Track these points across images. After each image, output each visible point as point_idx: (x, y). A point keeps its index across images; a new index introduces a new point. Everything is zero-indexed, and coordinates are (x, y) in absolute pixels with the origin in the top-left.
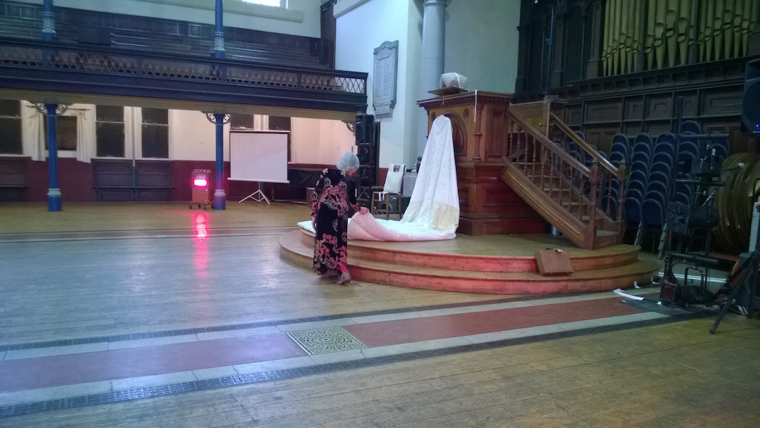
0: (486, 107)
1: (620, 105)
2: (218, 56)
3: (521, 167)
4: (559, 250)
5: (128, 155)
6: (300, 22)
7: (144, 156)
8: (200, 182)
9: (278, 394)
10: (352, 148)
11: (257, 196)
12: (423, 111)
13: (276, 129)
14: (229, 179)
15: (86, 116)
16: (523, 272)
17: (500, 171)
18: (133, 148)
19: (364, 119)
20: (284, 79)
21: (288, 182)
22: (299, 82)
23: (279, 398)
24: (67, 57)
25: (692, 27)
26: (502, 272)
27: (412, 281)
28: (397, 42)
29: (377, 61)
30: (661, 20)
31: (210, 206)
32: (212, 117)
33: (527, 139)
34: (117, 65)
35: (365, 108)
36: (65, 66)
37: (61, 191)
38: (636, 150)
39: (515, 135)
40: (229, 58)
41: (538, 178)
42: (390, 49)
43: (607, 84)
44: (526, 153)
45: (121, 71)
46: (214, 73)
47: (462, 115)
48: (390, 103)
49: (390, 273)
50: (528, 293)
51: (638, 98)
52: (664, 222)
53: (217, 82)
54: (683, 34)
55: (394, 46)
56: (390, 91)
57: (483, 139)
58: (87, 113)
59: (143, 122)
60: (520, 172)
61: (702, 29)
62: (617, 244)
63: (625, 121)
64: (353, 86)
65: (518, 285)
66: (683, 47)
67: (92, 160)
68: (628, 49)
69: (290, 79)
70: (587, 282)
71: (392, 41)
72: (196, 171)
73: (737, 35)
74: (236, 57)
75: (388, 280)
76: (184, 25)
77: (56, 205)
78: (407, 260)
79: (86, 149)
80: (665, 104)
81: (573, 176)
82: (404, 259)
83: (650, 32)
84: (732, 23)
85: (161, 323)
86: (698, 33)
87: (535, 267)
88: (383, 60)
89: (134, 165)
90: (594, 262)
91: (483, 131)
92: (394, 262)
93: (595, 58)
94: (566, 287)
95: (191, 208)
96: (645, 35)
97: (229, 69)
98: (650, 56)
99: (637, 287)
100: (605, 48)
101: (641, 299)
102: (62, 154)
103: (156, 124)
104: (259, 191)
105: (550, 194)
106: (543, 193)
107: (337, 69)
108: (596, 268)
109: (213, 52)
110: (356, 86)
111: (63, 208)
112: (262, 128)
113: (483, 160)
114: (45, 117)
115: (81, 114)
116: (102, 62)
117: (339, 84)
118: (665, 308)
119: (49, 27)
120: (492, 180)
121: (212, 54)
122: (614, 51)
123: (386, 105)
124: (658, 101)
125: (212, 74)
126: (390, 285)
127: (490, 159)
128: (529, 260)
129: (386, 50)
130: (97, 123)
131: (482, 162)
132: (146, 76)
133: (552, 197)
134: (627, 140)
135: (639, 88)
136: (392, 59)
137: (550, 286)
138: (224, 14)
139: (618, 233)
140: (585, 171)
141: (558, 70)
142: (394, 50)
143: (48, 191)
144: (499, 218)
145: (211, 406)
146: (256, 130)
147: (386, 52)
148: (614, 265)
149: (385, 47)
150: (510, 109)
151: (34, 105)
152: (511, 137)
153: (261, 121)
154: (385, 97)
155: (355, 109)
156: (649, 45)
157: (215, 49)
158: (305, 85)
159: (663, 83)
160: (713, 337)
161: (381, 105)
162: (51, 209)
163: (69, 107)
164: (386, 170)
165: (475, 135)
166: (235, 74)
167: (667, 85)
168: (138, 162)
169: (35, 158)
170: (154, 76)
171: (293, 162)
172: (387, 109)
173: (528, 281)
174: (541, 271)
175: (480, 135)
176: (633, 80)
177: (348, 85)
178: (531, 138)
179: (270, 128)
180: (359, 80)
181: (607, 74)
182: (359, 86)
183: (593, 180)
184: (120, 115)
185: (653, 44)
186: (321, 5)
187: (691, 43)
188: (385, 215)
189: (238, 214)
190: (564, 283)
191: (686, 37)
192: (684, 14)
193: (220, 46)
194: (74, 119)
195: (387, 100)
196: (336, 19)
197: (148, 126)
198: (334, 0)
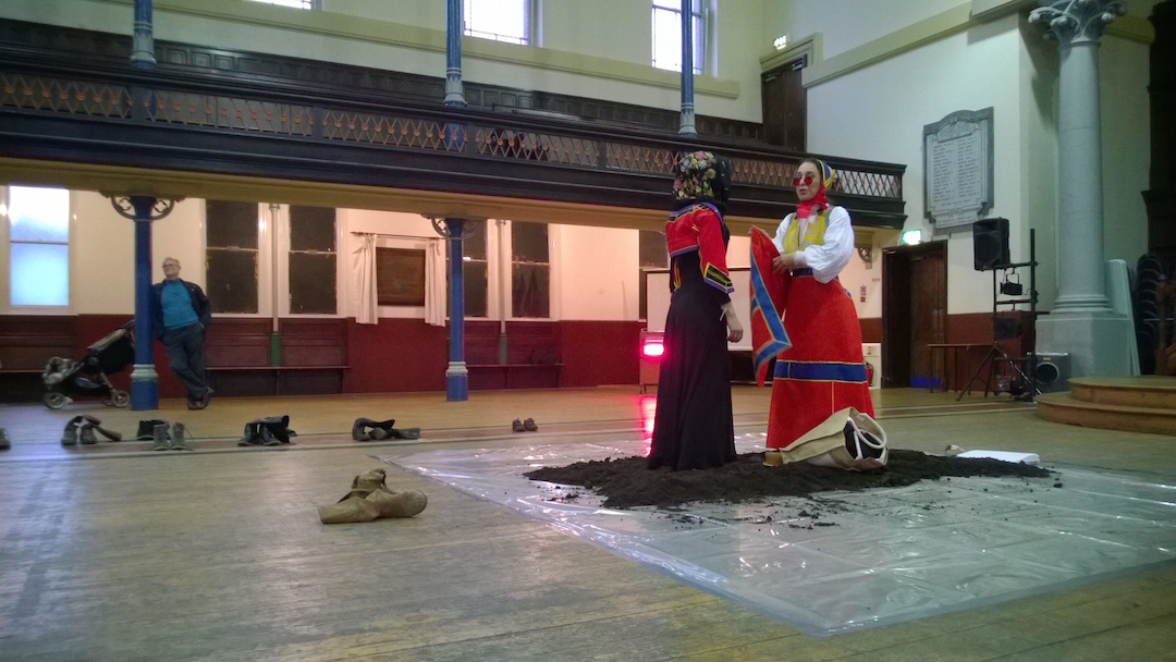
5: (493, 314)
6: (733, 98)
7: (515, 315)
8: (653, 349)
15: (440, 249)
18: (500, 301)
28: (989, 109)
29: (935, 144)
35: (901, 222)
42: (967, 122)
48: (979, 206)
55: (983, 117)
56: (979, 188)
59: (514, 259)
71: (974, 110)
77: (461, 389)
79: (439, 303)
88: (955, 141)
89: (503, 330)
103: (532, 263)
110: (888, 186)
119: (456, 93)
123: (965, 211)
129: (959, 124)
136: (976, 139)
142: (984, 123)
143: (447, 366)
147: (960, 128)
149: (956, 120)
154: (965, 198)
157: (683, 130)
161: (953, 213)
162: (453, 397)
168: (509, 325)
169: (363, 319)
172: (973, 217)
177: (877, 184)
180: (891, 177)
182: (891, 186)
186: (761, 71)
193: (690, 125)
194: (421, 254)
195: (970, 203)
196: (806, 90)
197: (521, 265)
198: (803, 61)
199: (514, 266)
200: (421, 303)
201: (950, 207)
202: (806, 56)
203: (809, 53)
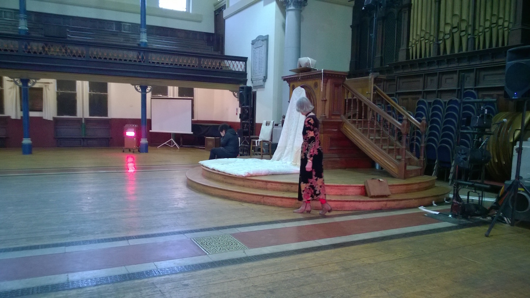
0: (329, 81)
1: (421, 80)
2: (142, 46)
3: (354, 122)
4: (381, 180)
5: (79, 115)
6: (200, 22)
7: (90, 115)
8: (130, 133)
9: (186, 282)
10: (237, 109)
11: (170, 143)
12: (286, 84)
13: (184, 96)
14: (150, 131)
15: (49, 87)
16: (356, 195)
17: (339, 125)
18: (83, 109)
19: (245, 89)
20: (189, 62)
21: (192, 133)
22: (200, 64)
23: (187, 285)
24: (36, 46)
25: (470, 25)
26: (341, 195)
27: (279, 202)
28: (268, 36)
29: (254, 49)
30: (449, 21)
31: (137, 150)
32: (139, 88)
33: (358, 103)
34: (71, 52)
35: (245, 82)
36: (35, 53)
37: (31, 140)
38: (432, 111)
39: (350, 100)
40: (150, 47)
41: (366, 130)
42: (263, 41)
43: (412, 65)
44: (357, 113)
45: (74, 56)
46: (140, 57)
47: (313, 86)
48: (263, 78)
49: (264, 196)
50: (360, 210)
51: (435, 74)
52: (453, 160)
53: (142, 63)
54: (463, 31)
55: (266, 39)
56: (263, 69)
57: (328, 103)
58: (50, 85)
59: (90, 91)
60: (353, 126)
61: (477, 28)
62: (421, 175)
63: (426, 90)
64: (237, 66)
65: (353, 204)
66: (464, 40)
67: (54, 118)
68: (426, 41)
69: (193, 62)
70: (400, 202)
71: (264, 35)
72: (127, 126)
73: (501, 31)
74: (155, 46)
75: (262, 201)
76: (119, 24)
77: (28, 150)
78: (276, 187)
79: (49, 110)
80: (452, 78)
81: (390, 129)
82: (274, 186)
83: (441, 29)
84: (497, 23)
85: (103, 233)
86: (474, 29)
87: (364, 192)
88: (258, 49)
89: (83, 122)
90: (404, 188)
91: (327, 98)
92: (267, 189)
93: (404, 47)
94: (386, 205)
95: (124, 152)
96: (438, 31)
97: (150, 55)
98: (442, 46)
99: (435, 205)
100: (411, 40)
101: (438, 213)
102: (32, 114)
103: (99, 93)
104: (172, 139)
105: (374, 140)
106: (370, 140)
107: (226, 54)
108: (406, 192)
109: (139, 43)
110: (239, 66)
111: (33, 152)
112: (173, 95)
113: (328, 117)
114: (20, 88)
115: (46, 86)
116: (61, 50)
117: (228, 65)
118: (454, 219)
119: (23, 25)
120: (333, 131)
121: (139, 45)
122: (417, 42)
123: (260, 79)
124: (448, 76)
125: (138, 58)
126: (264, 205)
127: (333, 117)
128: (359, 186)
129: (260, 41)
130: (57, 93)
131: (327, 119)
132: (92, 59)
133: (375, 143)
134: (427, 104)
135: (434, 68)
136: (264, 48)
137: (375, 205)
138: (147, 17)
139: (421, 168)
140: (398, 124)
141: (379, 55)
142: (265, 41)
143: (22, 140)
144: (339, 158)
145: (138, 291)
146: (169, 97)
147: (260, 43)
148: (419, 190)
149: (259, 40)
150: (346, 83)
151: (12, 80)
152: (347, 101)
153: (173, 91)
154: (260, 74)
155: (238, 82)
156: (441, 38)
157: (141, 41)
158: (204, 66)
159: (450, 64)
160: (487, 239)
161: (257, 80)
162: (24, 153)
163: (37, 81)
164: (260, 125)
165: (322, 100)
166: (154, 58)
167: (453, 66)
168: (86, 120)
169: (13, 117)
170: (98, 60)
171: (195, 119)
172: (261, 82)
173: (360, 201)
174: (368, 194)
175: (326, 100)
176: (430, 62)
177: (234, 65)
178: (360, 102)
179: (179, 96)
180: (241, 62)
181: (412, 58)
182: (241, 66)
183: (403, 131)
184: (73, 86)
185: (443, 37)
186: (214, 10)
187: (469, 37)
188: (260, 156)
189: (157, 156)
190: (385, 203)
191: (466, 32)
192: (464, 17)
193: (144, 38)
194: (40, 90)
195: (261, 76)
196: (225, 20)
197: (93, 94)
198: (224, 7)
199: (90, 94)
200: (41, 110)
201: (257, 77)
202: (225, 5)
203: (226, 3)
